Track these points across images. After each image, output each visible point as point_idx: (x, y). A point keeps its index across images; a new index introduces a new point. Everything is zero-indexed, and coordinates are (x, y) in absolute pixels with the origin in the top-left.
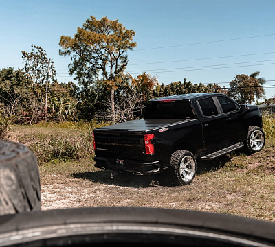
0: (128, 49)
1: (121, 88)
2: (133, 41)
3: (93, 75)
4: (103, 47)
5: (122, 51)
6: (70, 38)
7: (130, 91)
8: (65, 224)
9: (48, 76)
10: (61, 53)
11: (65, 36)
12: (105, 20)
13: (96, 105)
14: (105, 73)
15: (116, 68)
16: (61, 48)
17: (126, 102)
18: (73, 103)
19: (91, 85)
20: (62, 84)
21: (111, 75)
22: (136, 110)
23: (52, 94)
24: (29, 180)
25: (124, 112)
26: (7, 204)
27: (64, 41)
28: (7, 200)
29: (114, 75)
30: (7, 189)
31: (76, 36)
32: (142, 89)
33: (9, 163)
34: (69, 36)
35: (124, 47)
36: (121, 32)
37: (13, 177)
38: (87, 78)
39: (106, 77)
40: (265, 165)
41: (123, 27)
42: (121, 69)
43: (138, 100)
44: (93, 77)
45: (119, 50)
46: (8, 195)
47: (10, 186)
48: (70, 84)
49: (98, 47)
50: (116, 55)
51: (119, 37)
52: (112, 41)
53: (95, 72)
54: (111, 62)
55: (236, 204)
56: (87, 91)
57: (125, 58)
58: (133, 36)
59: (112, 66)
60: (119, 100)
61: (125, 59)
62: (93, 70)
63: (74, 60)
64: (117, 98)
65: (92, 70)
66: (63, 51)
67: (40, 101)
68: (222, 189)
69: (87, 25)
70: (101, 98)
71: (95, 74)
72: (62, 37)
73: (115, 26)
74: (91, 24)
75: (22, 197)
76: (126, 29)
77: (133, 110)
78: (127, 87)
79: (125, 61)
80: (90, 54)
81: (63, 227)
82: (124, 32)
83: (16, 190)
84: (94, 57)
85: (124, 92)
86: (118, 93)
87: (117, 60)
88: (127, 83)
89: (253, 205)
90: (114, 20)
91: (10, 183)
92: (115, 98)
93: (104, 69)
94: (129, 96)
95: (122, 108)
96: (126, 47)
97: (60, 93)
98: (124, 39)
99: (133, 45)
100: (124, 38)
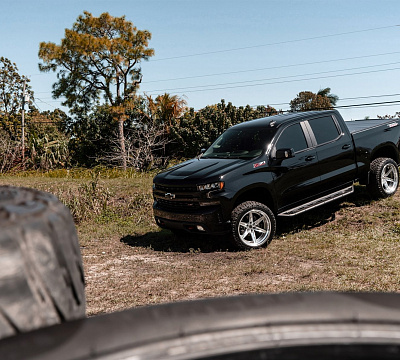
0: (142, 59)
1: (133, 116)
2: (149, 47)
3: (90, 98)
4: (104, 58)
5: (132, 62)
6: (53, 46)
7: (146, 120)
8: (182, 335)
9: (24, 103)
10: (42, 69)
11: (47, 42)
12: (105, 16)
13: (98, 143)
14: (108, 95)
15: (125, 87)
16: (41, 61)
17: (142, 136)
18: (62, 142)
19: (88, 114)
20: (45, 113)
21: (118, 97)
22: (156, 147)
23: (32, 128)
24: (71, 252)
25: (139, 151)
26: (43, 299)
27: (45, 50)
28: (43, 291)
29: (123, 98)
30: (41, 270)
31: (64, 42)
32: (164, 116)
33: (37, 220)
34: (52, 42)
35: (136, 56)
36: (130, 34)
37: (49, 246)
38: (81, 102)
39: (111, 100)
40: (348, 218)
41: (133, 27)
42: (133, 89)
43: (159, 133)
44: (92, 101)
45: (129, 60)
46: (44, 282)
47: (45, 264)
48: (57, 112)
49: (97, 58)
50: (124, 68)
51: (128, 41)
52: (118, 48)
53: (94, 94)
54: (118, 78)
55: (314, 276)
56: (83, 122)
57: (138, 72)
58: (148, 40)
59: (118, 85)
60: (131, 134)
61: (137, 74)
62: (92, 91)
63: (61, 77)
64: (128, 131)
65: (89, 90)
66: (45, 65)
67: (13, 139)
68: (291, 255)
69: (80, 26)
70: (105, 132)
71: (95, 96)
72: (42, 45)
73: (121, 25)
74: (85, 23)
75: (64, 285)
76: (138, 29)
77: (151, 148)
78: (142, 115)
79: (138, 77)
80: (86, 68)
81: (178, 342)
82: (135, 33)
83: (54, 273)
84: (91, 73)
85: (138, 121)
86: (130, 124)
87: (126, 75)
88: (142, 110)
89: (339, 275)
90: (120, 17)
91: (45, 258)
92: (125, 131)
93: (107, 89)
94: (146, 127)
95: (136, 145)
96: (139, 56)
97: (44, 127)
98: (135, 45)
99: (149, 53)
100: (135, 43)
